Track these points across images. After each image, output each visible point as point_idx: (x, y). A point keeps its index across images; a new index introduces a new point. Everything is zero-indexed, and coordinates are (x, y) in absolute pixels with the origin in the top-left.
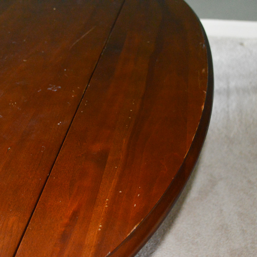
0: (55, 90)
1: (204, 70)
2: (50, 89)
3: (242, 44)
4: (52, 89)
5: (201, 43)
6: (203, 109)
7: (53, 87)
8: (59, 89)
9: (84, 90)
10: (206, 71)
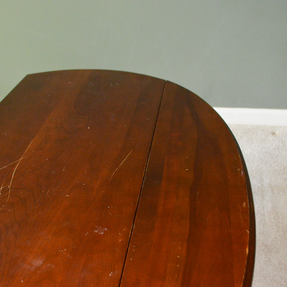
0: (102, 233)
1: (244, 204)
2: (96, 231)
3: (273, 134)
4: (99, 231)
5: (238, 170)
6: (247, 253)
7: (99, 229)
8: (105, 231)
9: (131, 232)
10: (247, 205)
